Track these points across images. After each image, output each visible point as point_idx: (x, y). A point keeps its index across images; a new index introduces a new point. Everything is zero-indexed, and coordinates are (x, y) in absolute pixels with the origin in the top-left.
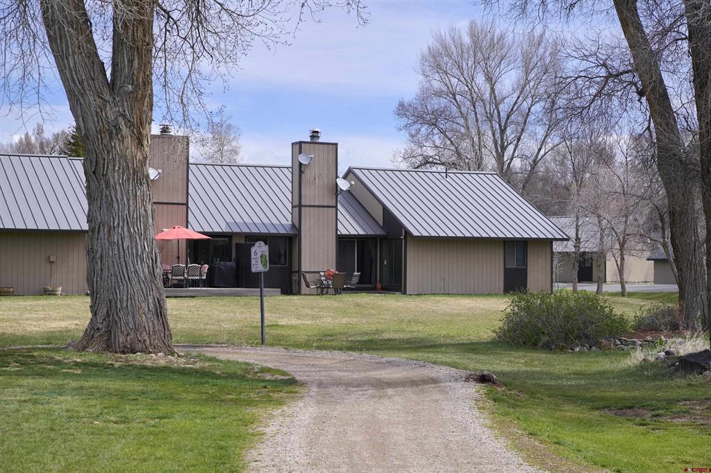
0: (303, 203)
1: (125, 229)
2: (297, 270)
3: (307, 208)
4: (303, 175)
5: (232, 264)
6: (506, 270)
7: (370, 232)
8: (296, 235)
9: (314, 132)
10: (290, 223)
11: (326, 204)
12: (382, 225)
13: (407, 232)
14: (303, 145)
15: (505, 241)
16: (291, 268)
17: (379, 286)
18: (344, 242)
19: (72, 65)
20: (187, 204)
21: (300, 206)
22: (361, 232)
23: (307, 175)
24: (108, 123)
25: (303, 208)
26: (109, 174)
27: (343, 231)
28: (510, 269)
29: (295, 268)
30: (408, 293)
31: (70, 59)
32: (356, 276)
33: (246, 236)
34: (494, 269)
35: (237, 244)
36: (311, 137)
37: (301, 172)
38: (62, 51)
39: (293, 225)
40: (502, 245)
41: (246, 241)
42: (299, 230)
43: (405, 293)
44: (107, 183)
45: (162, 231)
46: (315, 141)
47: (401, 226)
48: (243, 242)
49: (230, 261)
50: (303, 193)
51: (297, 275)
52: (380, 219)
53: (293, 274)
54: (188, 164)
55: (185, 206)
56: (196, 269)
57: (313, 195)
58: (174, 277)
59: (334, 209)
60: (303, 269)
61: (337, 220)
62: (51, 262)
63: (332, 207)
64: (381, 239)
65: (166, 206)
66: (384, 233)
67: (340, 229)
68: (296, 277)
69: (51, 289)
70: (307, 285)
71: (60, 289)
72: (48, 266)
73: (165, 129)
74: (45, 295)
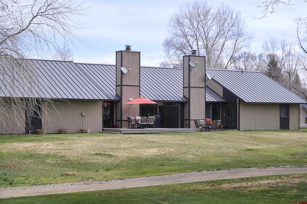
0: (191, 86)
2: (188, 118)
3: (193, 88)
4: (191, 72)
5: (159, 116)
6: (281, 118)
7: (219, 100)
8: (187, 102)
9: (194, 51)
10: (182, 95)
11: (201, 86)
12: (222, 97)
14: (191, 57)
15: (280, 105)
16: (183, 118)
17: (222, 126)
18: (208, 104)
20: (139, 86)
21: (189, 87)
22: (215, 100)
23: (192, 73)
25: (191, 88)
27: (207, 100)
28: (283, 118)
29: (186, 117)
30: (240, 130)
32: (219, 122)
33: (164, 102)
34: (275, 117)
35: (159, 106)
36: (193, 53)
37: (190, 70)
39: (184, 96)
40: (279, 106)
41: (163, 104)
42: (189, 99)
43: (239, 130)
45: (129, 101)
46: (195, 55)
48: (162, 105)
49: (157, 114)
50: (191, 81)
51: (188, 121)
52: (221, 94)
53: (184, 121)
54: (140, 67)
55: (139, 87)
56: (152, 119)
57: (195, 81)
58: (142, 123)
59: (204, 89)
60: (191, 119)
61: (205, 94)
62: (83, 116)
63: (203, 88)
64: (223, 103)
65: (130, 87)
66: (224, 101)
67: (206, 99)
68: (187, 122)
69: (85, 130)
70: (197, 126)
71: (89, 130)
72: (81, 117)
73: (128, 48)
74: (82, 133)
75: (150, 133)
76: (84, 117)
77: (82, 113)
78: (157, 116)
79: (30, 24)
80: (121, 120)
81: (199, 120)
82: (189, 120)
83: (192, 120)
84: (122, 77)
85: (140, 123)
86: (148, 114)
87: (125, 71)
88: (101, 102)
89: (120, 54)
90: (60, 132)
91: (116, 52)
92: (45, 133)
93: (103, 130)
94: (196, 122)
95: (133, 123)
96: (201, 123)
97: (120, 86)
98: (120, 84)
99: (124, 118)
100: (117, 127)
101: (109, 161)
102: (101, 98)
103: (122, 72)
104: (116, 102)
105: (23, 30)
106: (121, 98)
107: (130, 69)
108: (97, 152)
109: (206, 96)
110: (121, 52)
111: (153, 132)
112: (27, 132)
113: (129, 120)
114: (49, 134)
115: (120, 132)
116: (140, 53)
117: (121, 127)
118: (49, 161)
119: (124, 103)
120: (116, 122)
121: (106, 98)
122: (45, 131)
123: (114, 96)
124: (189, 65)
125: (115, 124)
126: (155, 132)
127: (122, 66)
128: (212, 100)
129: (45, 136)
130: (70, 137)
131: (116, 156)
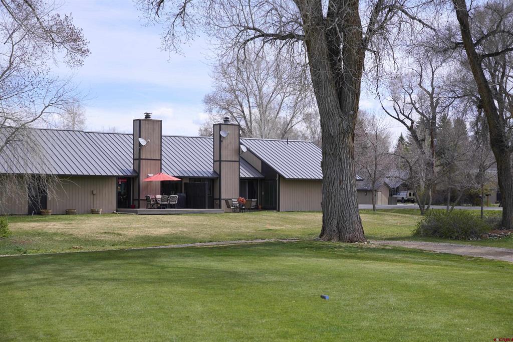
0: (222, 160)
1: (348, 182)
2: (218, 197)
3: (224, 162)
5: (183, 194)
7: (256, 176)
8: (218, 178)
9: (226, 118)
10: (213, 170)
11: (234, 160)
12: (260, 171)
13: (280, 176)
14: (222, 125)
16: (213, 197)
17: (260, 207)
18: (243, 181)
19: (329, 101)
21: (220, 161)
22: (252, 176)
23: (223, 144)
24: (344, 129)
25: (222, 162)
26: (342, 155)
27: (243, 176)
29: (217, 196)
30: (280, 210)
31: (329, 98)
32: (254, 201)
33: (190, 178)
35: (185, 183)
36: (224, 121)
37: (220, 141)
38: (325, 94)
39: (214, 171)
41: (190, 181)
42: (220, 175)
43: (279, 211)
44: (340, 159)
45: (148, 177)
46: (227, 123)
47: (276, 172)
48: (188, 182)
49: (182, 193)
50: (222, 153)
52: (260, 169)
53: (215, 201)
54: (161, 136)
55: (160, 161)
56: (175, 198)
57: (227, 154)
58: (162, 203)
59: (238, 163)
60: (222, 198)
61: (239, 168)
62: (94, 194)
63: (237, 161)
64: (261, 179)
65: (149, 161)
66: (263, 176)
67: (241, 174)
68: (218, 202)
69: (96, 210)
70: (229, 207)
71: (101, 210)
72: (92, 196)
73: (148, 116)
74: (93, 213)
75: (170, 214)
76: (95, 197)
77: (93, 192)
78: (181, 194)
79: (42, 113)
80: (139, 200)
81: (231, 199)
82: (220, 199)
83: (224, 199)
84: (140, 149)
85: (160, 202)
86: (172, 192)
87: (143, 142)
88: (115, 178)
89: (138, 123)
90: (68, 213)
91: (134, 120)
92: (50, 214)
93: (117, 211)
94: (227, 201)
95: (152, 203)
96: (233, 203)
97: (138, 159)
98: (138, 158)
99: (143, 197)
100: (134, 207)
101: (117, 239)
102: (115, 174)
103: (140, 143)
104: (133, 178)
105: (36, 119)
106: (139, 173)
107: (149, 141)
108: (106, 231)
109: (241, 170)
110: (140, 120)
111: (174, 213)
112: (30, 213)
113: (147, 199)
114: (55, 215)
115: (136, 213)
116: (161, 121)
117: (139, 207)
118: (57, 238)
119: (143, 179)
120: (133, 201)
121: (121, 174)
122: (50, 211)
123: (131, 171)
124: (220, 136)
125: (132, 204)
126: (176, 212)
127: (140, 137)
128: (247, 176)
129: (51, 217)
130: (78, 217)
131: (124, 235)
